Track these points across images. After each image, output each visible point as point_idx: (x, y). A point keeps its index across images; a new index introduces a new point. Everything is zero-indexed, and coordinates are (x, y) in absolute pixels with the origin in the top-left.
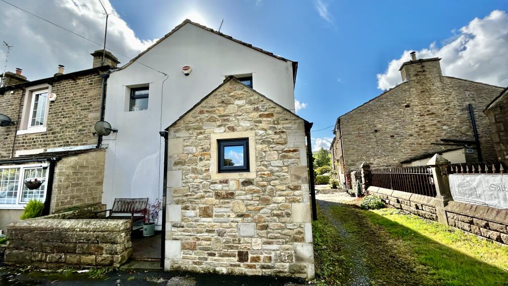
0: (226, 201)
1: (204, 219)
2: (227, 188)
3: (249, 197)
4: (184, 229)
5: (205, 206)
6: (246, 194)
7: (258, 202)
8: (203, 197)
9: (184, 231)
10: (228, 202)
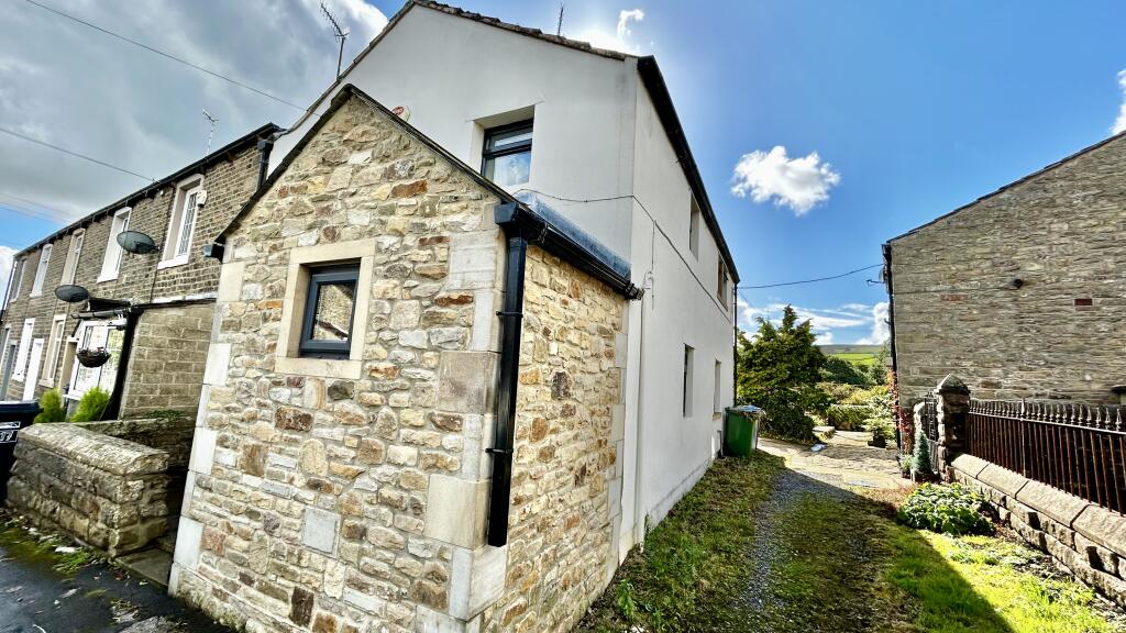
0: (294, 436)
1: (247, 479)
2: (297, 401)
3: (338, 433)
4: (211, 495)
5: (254, 442)
6: (334, 425)
7: (352, 453)
8: (253, 419)
9: (211, 501)
10: (296, 441)
